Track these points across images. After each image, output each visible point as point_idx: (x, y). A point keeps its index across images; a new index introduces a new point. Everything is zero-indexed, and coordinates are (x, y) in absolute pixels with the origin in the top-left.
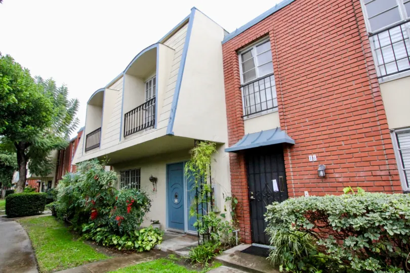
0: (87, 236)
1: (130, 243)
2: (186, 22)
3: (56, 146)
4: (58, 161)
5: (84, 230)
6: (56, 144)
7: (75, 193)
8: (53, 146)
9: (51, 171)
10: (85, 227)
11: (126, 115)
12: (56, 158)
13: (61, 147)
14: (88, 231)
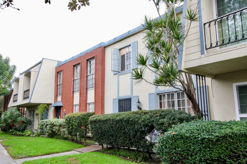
0: (11, 133)
1: (21, 133)
2: (40, 63)
3: (3, 94)
4: (5, 102)
5: (10, 131)
6: (3, 92)
7: (8, 119)
8: (1, 93)
9: (1, 108)
10: (11, 131)
11: (24, 92)
12: (4, 99)
13: (6, 94)
14: (11, 132)
